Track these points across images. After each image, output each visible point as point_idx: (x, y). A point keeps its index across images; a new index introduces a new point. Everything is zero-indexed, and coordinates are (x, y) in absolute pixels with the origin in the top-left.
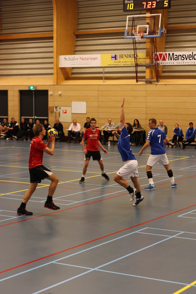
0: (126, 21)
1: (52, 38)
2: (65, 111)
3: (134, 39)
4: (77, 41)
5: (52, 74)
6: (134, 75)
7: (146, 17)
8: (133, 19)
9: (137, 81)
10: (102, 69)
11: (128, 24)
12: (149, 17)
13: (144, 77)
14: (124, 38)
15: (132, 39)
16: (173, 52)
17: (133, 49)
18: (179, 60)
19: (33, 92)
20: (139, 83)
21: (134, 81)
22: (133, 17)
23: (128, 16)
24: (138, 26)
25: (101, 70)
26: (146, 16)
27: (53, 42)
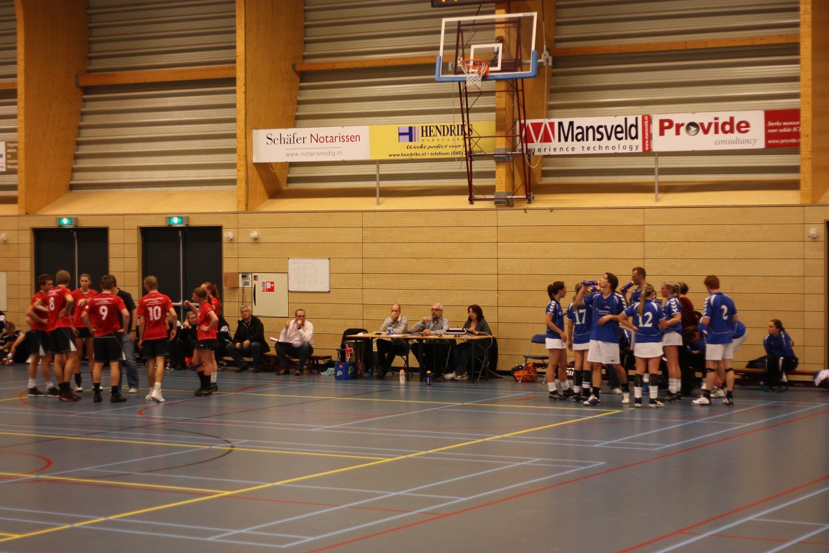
0: (439, 32)
1: (232, 81)
2: (269, 286)
3: (461, 83)
4: (301, 88)
5: (232, 182)
6: (464, 182)
7: (493, 23)
8: (460, 29)
9: (471, 200)
10: (375, 166)
11: (444, 42)
12: (504, 20)
13: (491, 189)
14: (433, 81)
15: (458, 83)
16: (571, 119)
17: (460, 111)
18: (587, 140)
19: (180, 232)
20: (477, 205)
21: (462, 201)
22: (459, 22)
23: (444, 20)
24: (473, 47)
25: (370, 170)
26: (494, 19)
27: (234, 92)
